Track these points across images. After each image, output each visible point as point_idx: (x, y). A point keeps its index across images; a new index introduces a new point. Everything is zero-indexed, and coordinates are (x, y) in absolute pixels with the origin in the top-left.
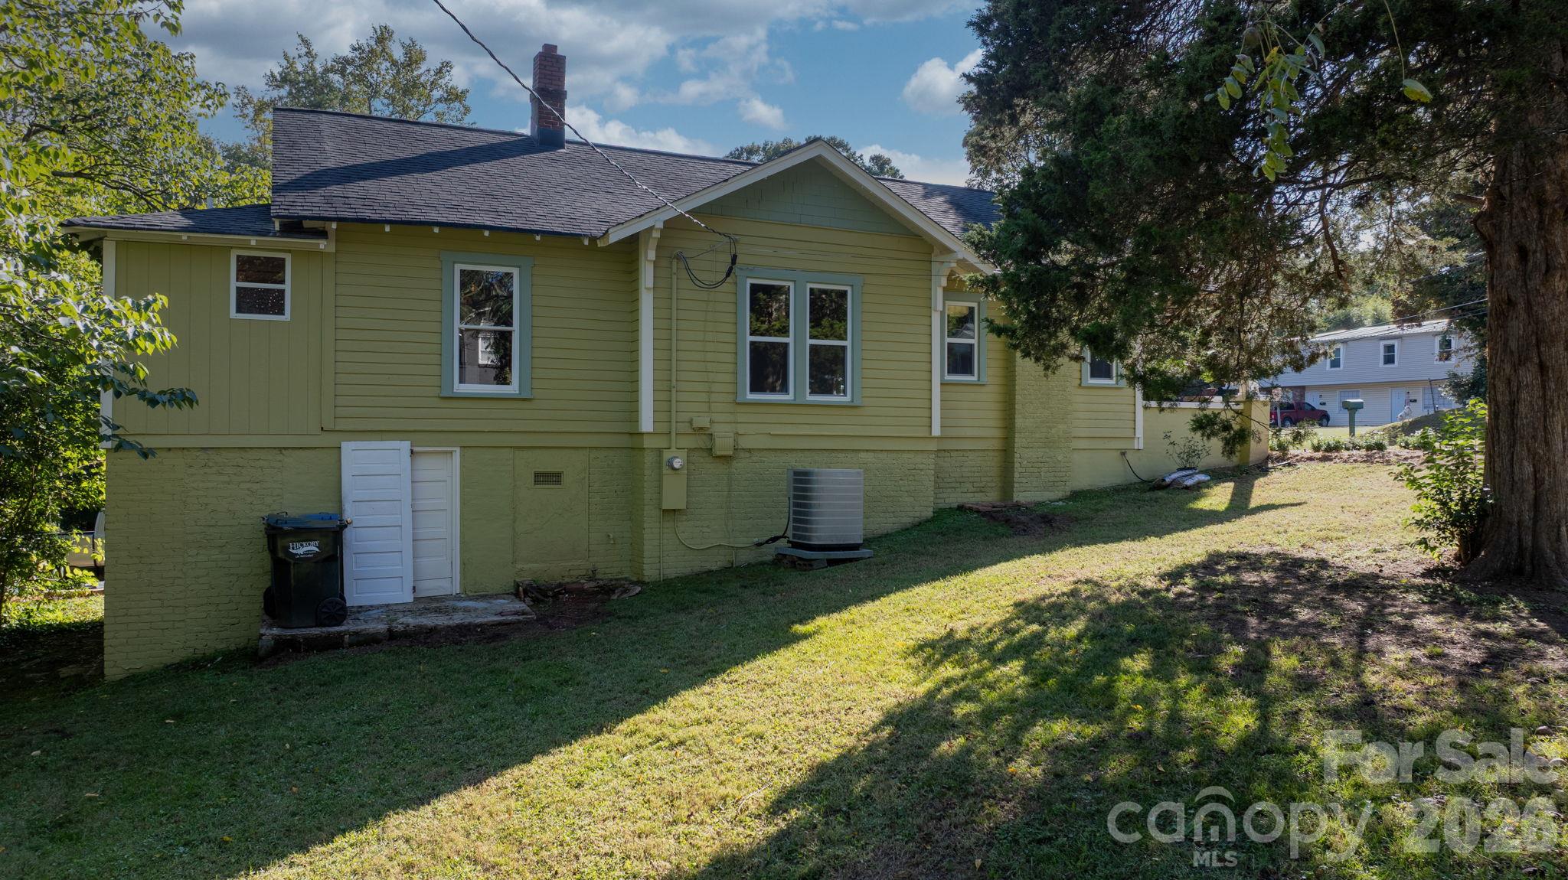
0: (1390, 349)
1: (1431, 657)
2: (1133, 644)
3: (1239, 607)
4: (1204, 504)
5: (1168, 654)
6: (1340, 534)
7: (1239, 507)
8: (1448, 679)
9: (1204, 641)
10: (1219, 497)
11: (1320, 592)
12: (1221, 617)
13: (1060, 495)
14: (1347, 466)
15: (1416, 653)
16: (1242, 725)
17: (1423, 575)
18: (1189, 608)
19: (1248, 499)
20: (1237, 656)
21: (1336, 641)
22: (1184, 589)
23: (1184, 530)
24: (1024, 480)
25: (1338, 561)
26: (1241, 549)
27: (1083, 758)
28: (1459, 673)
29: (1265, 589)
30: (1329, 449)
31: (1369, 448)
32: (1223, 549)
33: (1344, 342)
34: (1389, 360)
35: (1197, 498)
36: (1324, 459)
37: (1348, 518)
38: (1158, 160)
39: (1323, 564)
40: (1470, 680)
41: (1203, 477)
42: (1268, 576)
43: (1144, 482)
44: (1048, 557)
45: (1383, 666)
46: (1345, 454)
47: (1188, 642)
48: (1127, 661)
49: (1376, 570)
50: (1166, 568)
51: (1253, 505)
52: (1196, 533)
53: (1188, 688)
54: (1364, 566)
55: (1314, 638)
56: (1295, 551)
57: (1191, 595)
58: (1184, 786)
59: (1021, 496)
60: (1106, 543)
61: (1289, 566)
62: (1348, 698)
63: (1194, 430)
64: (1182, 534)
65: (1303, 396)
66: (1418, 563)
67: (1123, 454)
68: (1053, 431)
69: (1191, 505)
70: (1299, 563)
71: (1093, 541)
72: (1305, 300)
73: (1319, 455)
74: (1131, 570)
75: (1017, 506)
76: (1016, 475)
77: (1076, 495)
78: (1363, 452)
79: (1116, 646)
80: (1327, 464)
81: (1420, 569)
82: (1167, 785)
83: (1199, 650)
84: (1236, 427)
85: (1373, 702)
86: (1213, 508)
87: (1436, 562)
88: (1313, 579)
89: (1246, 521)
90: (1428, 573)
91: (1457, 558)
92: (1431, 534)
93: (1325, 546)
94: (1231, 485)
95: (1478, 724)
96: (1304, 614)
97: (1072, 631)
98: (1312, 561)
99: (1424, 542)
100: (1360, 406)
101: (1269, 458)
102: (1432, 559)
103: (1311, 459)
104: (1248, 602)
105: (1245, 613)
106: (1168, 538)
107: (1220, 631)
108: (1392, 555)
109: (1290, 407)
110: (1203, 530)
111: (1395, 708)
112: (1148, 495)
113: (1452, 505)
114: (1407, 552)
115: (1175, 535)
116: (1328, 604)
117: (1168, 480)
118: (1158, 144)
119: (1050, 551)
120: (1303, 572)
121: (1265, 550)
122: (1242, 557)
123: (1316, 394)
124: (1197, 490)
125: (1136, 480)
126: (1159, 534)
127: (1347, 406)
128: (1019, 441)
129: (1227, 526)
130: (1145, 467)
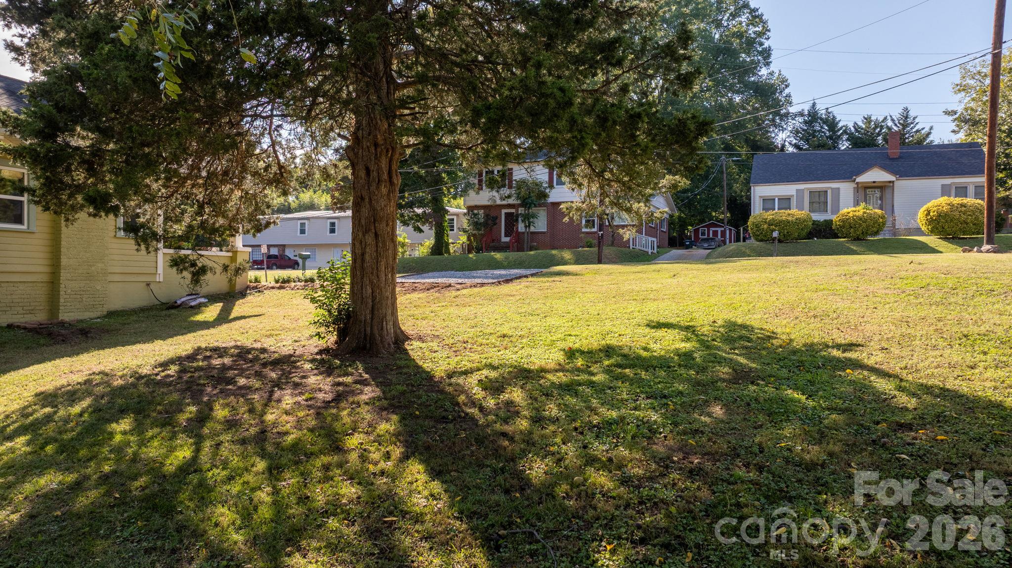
0: (333, 224)
1: (307, 400)
2: (123, 412)
3: (202, 382)
4: (200, 318)
5: (144, 417)
6: (278, 332)
7: (223, 318)
8: (312, 411)
9: (171, 405)
10: (211, 312)
11: (257, 367)
12: (188, 389)
13: (99, 314)
14: (293, 292)
15: (299, 399)
16: (181, 457)
17: (317, 354)
18: (170, 384)
19: (230, 314)
20: (190, 413)
21: (256, 397)
22: (169, 372)
23: (182, 334)
24: (69, 304)
25: (273, 349)
26: (216, 344)
27: (58, 499)
28: (319, 408)
29: (224, 368)
30: (284, 281)
31: (306, 281)
32: (203, 346)
33: (308, 219)
34: (332, 231)
35: (197, 314)
36: (281, 288)
37: (286, 323)
38: (135, 80)
39: (264, 350)
40: (322, 411)
41: (203, 300)
42: (227, 361)
43: (163, 304)
44: (74, 359)
45: (278, 409)
46: (293, 284)
47: (159, 408)
48: (114, 425)
49: (292, 352)
50: (162, 359)
51: (232, 317)
52: (190, 336)
53: (152, 438)
54: (286, 351)
55: (243, 396)
56: (248, 343)
57: (173, 376)
58: (132, 504)
59: (65, 316)
60: (123, 346)
61: (243, 353)
62: (253, 431)
63: (171, 266)
64: (181, 337)
65: (284, 251)
66: (316, 346)
67: (148, 285)
68: (93, 268)
69: (192, 319)
70: (249, 351)
71: (115, 345)
72: (264, 189)
73: (278, 285)
74: (133, 363)
75: (62, 324)
76: (62, 300)
77: (111, 314)
78: (303, 283)
79: (107, 416)
80: (282, 291)
81: (316, 350)
82: (119, 506)
83: (167, 413)
84: (200, 265)
85: (265, 431)
86: (206, 319)
87: (325, 345)
88: (256, 359)
89: (225, 326)
90: (320, 352)
91: (336, 343)
92: (323, 329)
93: (268, 340)
94: (221, 304)
95: (319, 435)
96: (242, 381)
97: (76, 409)
98: (257, 349)
99: (318, 334)
100: (308, 257)
101: (248, 287)
102: (322, 344)
103: (273, 288)
104: (208, 377)
105: (204, 385)
106: (170, 341)
107: (184, 398)
108: (302, 343)
109: (275, 257)
110: (195, 334)
111: (278, 433)
112: (164, 312)
113: (333, 311)
114: (311, 342)
115: (175, 338)
116: (259, 375)
117: (179, 302)
118: (136, 69)
119: (78, 354)
120: (250, 356)
121: (233, 344)
122: (215, 350)
123: (292, 250)
124: (198, 308)
125: (158, 303)
126: (164, 339)
127: (301, 256)
128: (64, 275)
129: (212, 331)
130: (163, 295)
